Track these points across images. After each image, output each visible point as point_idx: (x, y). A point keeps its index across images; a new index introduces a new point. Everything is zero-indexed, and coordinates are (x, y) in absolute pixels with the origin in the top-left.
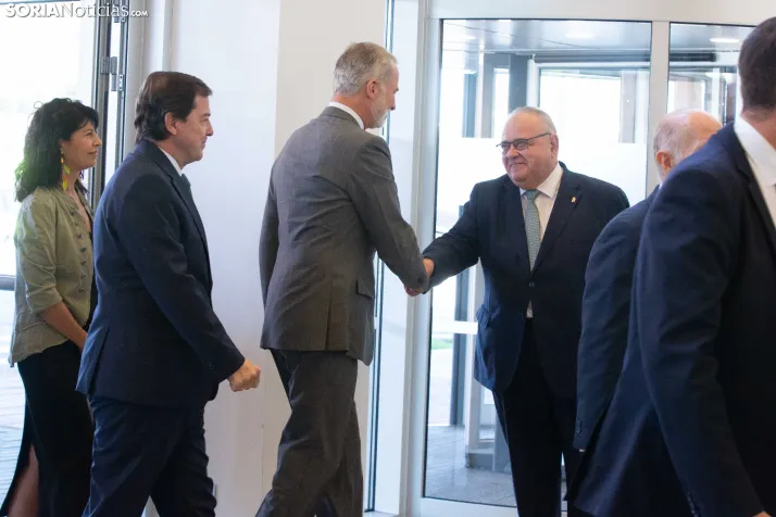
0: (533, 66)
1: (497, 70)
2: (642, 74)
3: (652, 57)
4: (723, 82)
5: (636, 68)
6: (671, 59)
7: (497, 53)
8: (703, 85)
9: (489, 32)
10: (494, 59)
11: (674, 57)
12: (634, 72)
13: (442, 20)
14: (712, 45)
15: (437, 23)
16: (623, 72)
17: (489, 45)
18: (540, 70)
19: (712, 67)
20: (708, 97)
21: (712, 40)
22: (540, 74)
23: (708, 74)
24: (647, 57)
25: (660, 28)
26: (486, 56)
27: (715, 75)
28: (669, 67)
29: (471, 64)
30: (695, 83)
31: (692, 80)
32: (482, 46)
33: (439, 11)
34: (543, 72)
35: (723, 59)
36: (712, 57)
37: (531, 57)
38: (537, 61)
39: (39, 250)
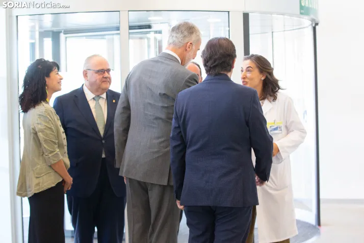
0: (62, 36)
1: (45, 39)
2: (116, 38)
3: (121, 29)
4: (155, 39)
5: (113, 34)
6: (130, 29)
7: (45, 31)
8: (146, 40)
9: (40, 21)
10: (43, 34)
11: (131, 28)
12: (111, 37)
13: (17, 16)
14: (150, 21)
15: (15, 18)
16: (107, 37)
17: (41, 27)
18: (66, 38)
19: (150, 32)
20: (149, 46)
21: (149, 19)
22: (66, 40)
23: (148, 35)
24: (118, 29)
25: (124, 15)
26: (39, 32)
27: (152, 36)
28: (129, 33)
29: (32, 37)
30: (143, 40)
31: (141, 38)
32: (37, 28)
33: (16, 12)
34: (67, 39)
35: (155, 27)
36: (149, 27)
37: (61, 32)
38: (64, 34)
39: (51, 133)
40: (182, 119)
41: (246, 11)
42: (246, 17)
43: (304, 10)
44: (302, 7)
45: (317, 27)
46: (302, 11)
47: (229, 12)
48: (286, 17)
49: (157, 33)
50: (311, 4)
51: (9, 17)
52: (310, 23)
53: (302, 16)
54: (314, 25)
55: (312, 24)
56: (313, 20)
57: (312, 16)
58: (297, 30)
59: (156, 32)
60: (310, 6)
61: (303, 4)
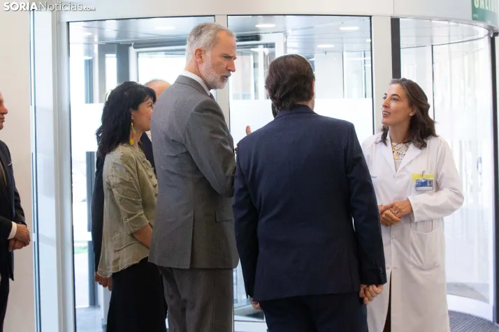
0: (132, 51)
1: (107, 55)
7: (107, 44)
8: (252, 57)
9: (101, 29)
10: (105, 48)
13: (68, 23)
14: (257, 29)
15: (65, 25)
17: (101, 38)
18: (138, 53)
19: (258, 45)
20: (255, 65)
21: (257, 26)
22: (138, 57)
23: (255, 50)
26: (99, 46)
27: (261, 50)
29: (89, 52)
32: (96, 40)
33: (66, 17)
34: (140, 55)
35: (265, 39)
36: (257, 38)
37: (131, 45)
38: (135, 48)
39: (130, 188)
40: (250, 176)
41: (396, 15)
42: (395, 23)
43: (478, 15)
44: (474, 10)
45: (496, 38)
46: (475, 15)
47: (371, 17)
48: (451, 23)
49: (267, 47)
50: (488, 5)
51: (57, 23)
52: (487, 32)
53: (474, 22)
54: (492, 35)
55: (489, 34)
56: (490, 29)
57: (489, 23)
58: (468, 43)
59: (266, 45)
60: (487, 8)
61: (477, 6)
